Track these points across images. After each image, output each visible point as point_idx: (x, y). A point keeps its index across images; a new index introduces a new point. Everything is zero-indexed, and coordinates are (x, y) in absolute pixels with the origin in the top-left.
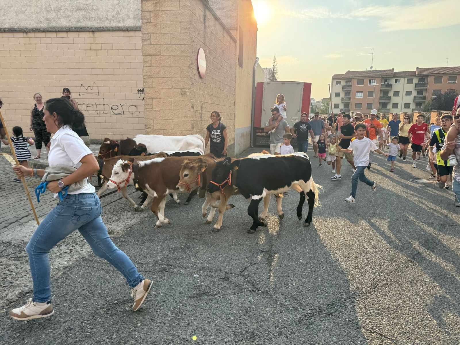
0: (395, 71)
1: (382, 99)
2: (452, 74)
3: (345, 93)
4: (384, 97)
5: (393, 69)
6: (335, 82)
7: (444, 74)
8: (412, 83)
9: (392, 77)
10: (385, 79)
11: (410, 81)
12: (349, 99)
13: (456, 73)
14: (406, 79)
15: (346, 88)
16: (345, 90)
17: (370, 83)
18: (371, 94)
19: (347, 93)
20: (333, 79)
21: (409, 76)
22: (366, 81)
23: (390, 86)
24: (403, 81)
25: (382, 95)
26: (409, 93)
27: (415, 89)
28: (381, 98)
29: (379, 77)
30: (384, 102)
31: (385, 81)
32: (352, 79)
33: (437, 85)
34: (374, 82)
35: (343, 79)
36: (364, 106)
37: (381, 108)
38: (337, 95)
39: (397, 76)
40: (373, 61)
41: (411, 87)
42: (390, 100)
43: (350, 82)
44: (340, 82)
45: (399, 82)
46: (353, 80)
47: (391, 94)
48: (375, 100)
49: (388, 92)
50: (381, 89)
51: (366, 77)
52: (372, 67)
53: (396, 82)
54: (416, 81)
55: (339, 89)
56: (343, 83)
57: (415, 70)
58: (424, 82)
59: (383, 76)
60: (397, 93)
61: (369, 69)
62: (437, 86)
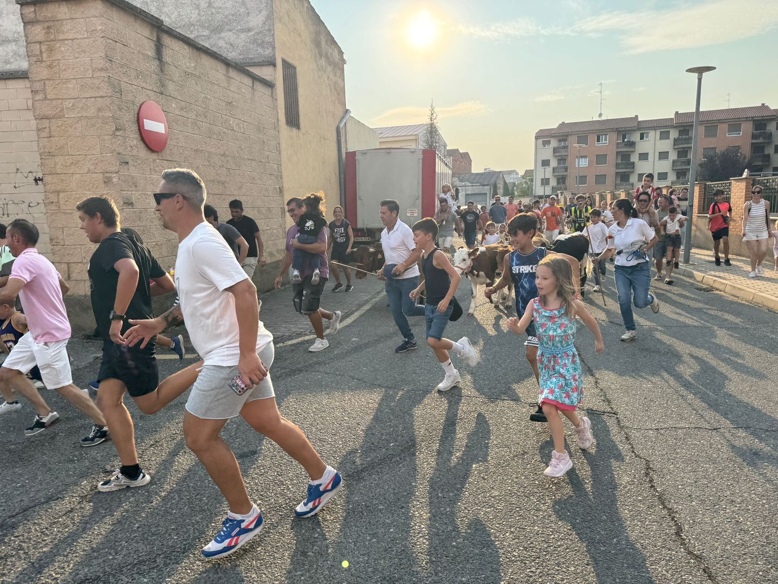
0: (640, 119)
1: (620, 167)
2: (734, 120)
3: (558, 160)
4: (623, 164)
5: (637, 116)
6: (540, 141)
7: (720, 121)
8: (668, 138)
9: (635, 130)
10: (624, 133)
11: (664, 136)
12: (565, 170)
13: (740, 118)
14: (658, 132)
15: (559, 152)
16: (558, 154)
17: (598, 140)
18: (601, 159)
19: (562, 160)
20: (537, 138)
21: (662, 127)
22: (592, 138)
23: (632, 144)
24: (653, 135)
25: (619, 161)
26: (663, 155)
27: (674, 149)
28: (617, 166)
29: (612, 130)
30: (624, 172)
31: (624, 137)
32: (567, 136)
33: (710, 139)
34: (606, 140)
35: (553, 137)
36: (591, 180)
37: (619, 182)
38: (545, 163)
39: (643, 128)
40: (602, 106)
41: (666, 145)
42: (633, 168)
43: (565, 140)
44: (549, 143)
45: (647, 137)
46: (569, 137)
47: (634, 158)
48: (609, 169)
49: (630, 155)
50: (618, 150)
51: (592, 132)
52: (600, 115)
53: (642, 138)
54: (674, 134)
55: (547, 153)
56: (554, 143)
57: (673, 116)
58: (687, 137)
59: (620, 129)
60: (644, 156)
61: (596, 118)
62: (711, 142)
